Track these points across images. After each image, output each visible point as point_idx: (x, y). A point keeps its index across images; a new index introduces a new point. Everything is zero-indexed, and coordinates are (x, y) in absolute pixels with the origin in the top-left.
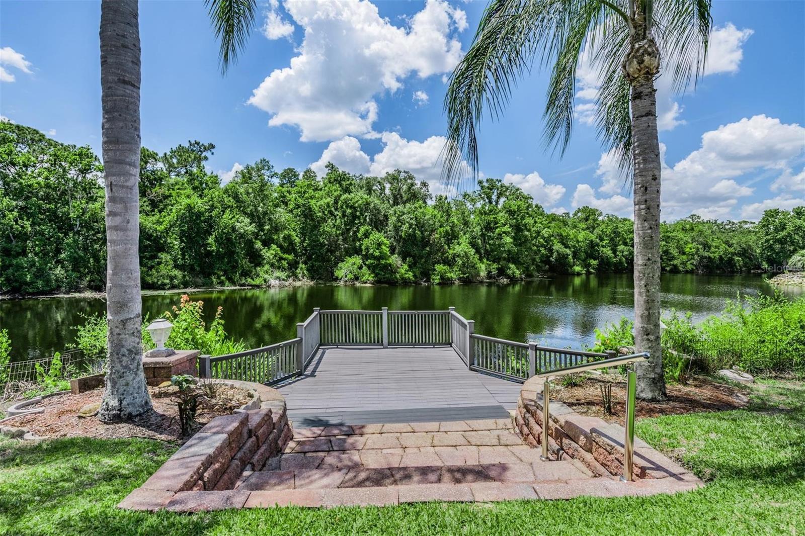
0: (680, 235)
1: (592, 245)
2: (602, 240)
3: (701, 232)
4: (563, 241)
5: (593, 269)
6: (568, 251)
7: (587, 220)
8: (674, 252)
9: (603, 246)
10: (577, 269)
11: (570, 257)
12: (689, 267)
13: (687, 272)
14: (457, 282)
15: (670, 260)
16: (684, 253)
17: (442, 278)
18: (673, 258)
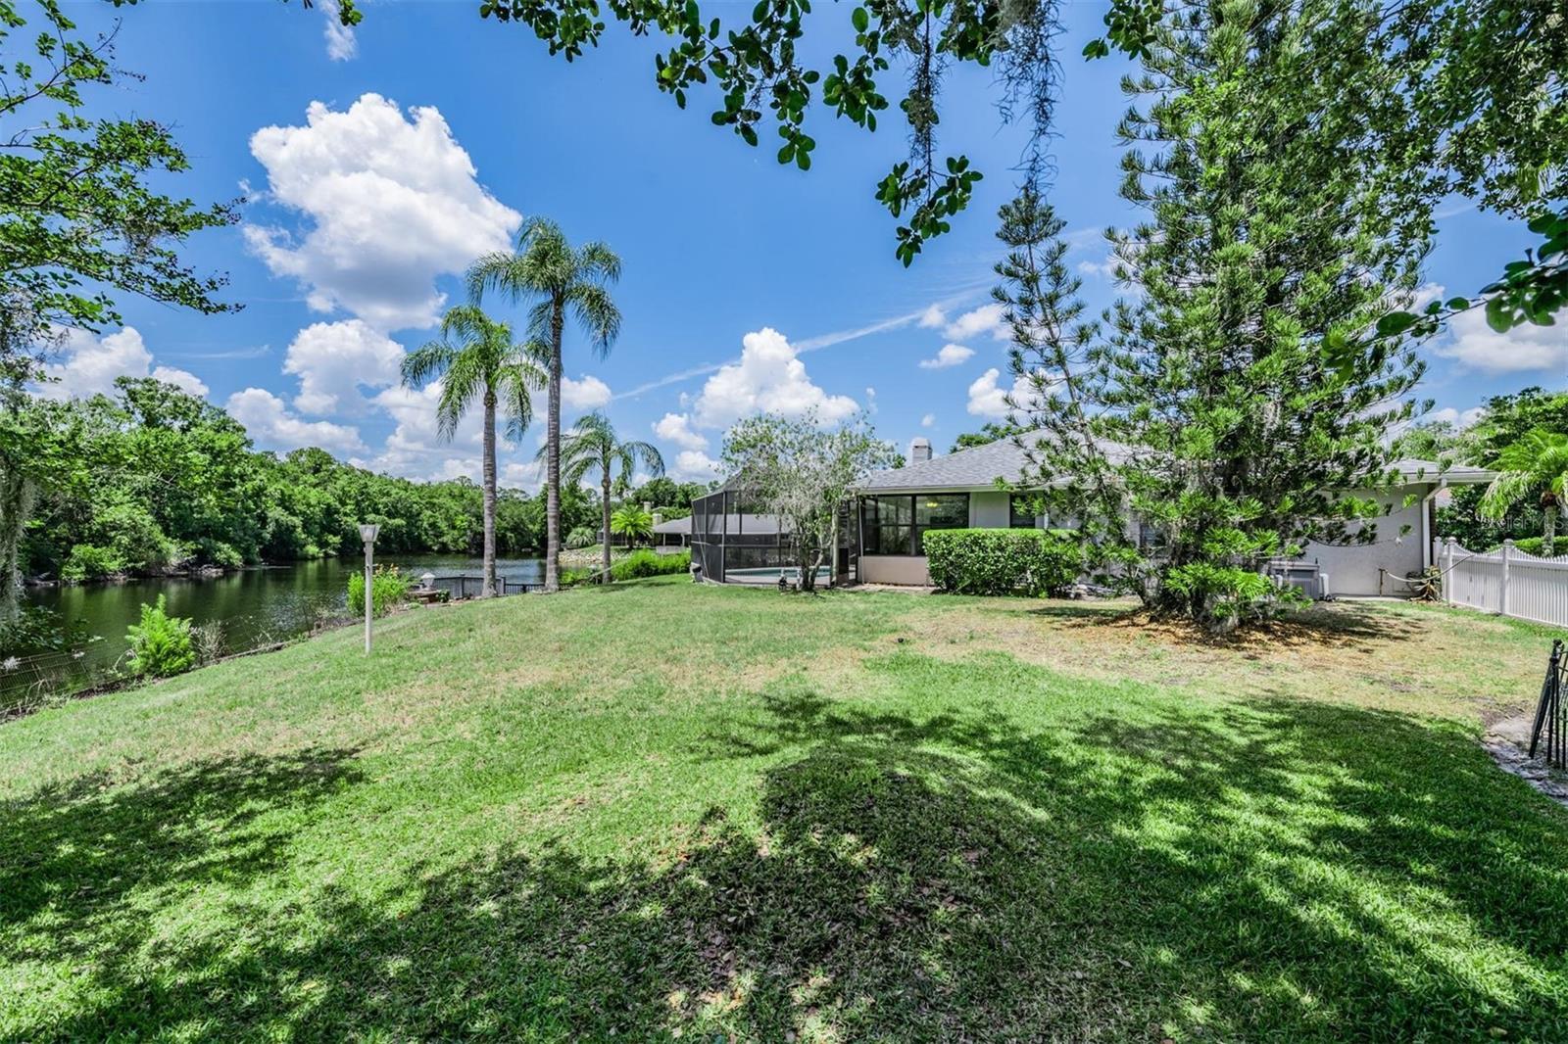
0: (450, 503)
1: (329, 511)
2: (344, 504)
3: (473, 501)
4: (285, 502)
5: (334, 549)
6: (297, 521)
7: (316, 470)
8: (443, 525)
9: (346, 514)
10: (312, 549)
11: (299, 530)
12: (461, 545)
13: (458, 552)
14: (121, 578)
15: (437, 537)
16: (454, 527)
17: (90, 570)
18: (442, 534)
